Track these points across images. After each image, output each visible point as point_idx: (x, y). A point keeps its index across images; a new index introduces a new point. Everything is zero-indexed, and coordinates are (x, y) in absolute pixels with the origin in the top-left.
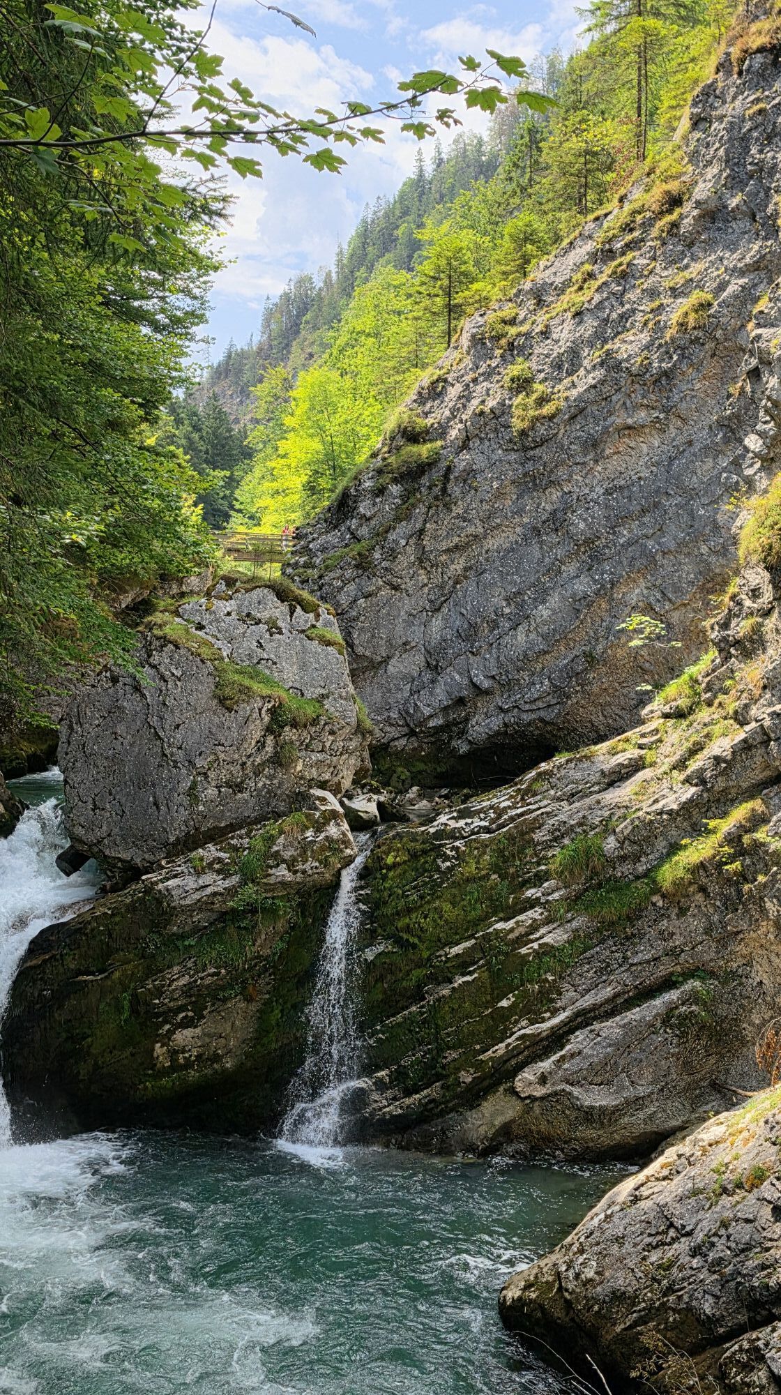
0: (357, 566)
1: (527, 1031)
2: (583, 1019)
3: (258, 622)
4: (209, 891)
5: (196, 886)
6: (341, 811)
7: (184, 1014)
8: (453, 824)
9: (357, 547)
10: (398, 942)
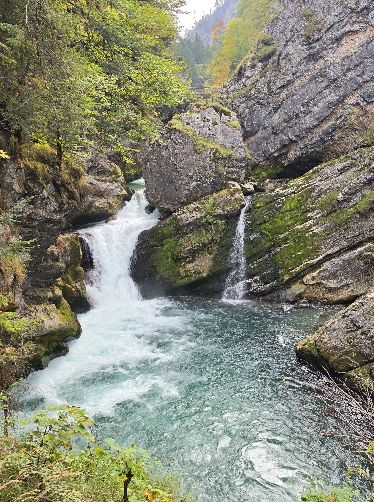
0: (245, 97)
1: (308, 262)
2: (329, 257)
3: (209, 120)
4: (195, 218)
5: (191, 216)
6: (240, 188)
7: (189, 259)
8: (281, 191)
9: (245, 89)
10: (262, 234)
